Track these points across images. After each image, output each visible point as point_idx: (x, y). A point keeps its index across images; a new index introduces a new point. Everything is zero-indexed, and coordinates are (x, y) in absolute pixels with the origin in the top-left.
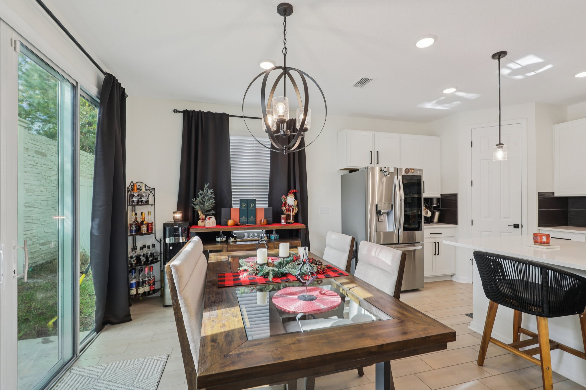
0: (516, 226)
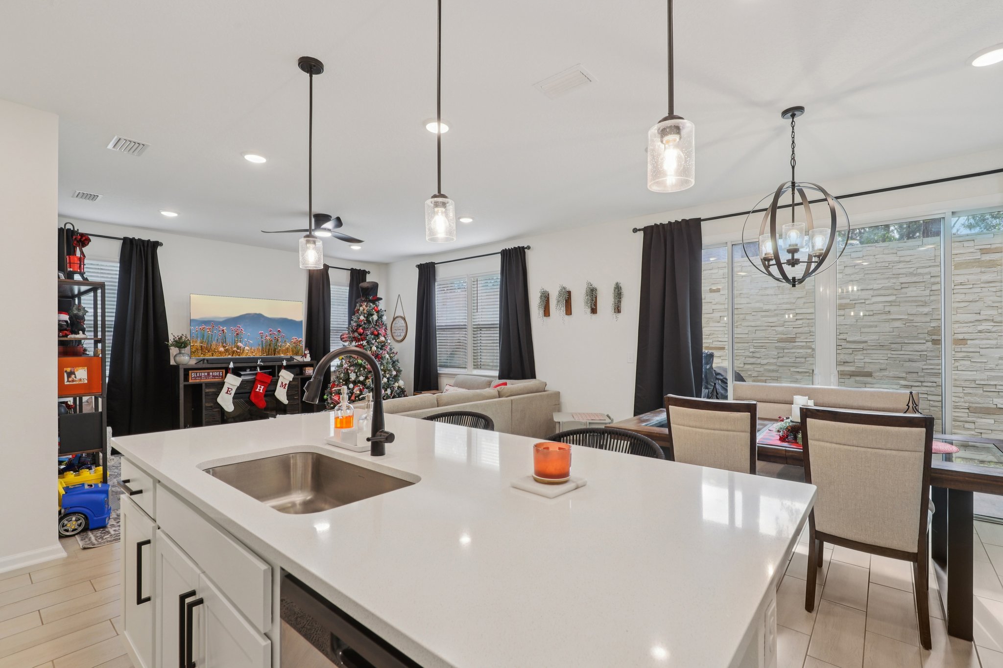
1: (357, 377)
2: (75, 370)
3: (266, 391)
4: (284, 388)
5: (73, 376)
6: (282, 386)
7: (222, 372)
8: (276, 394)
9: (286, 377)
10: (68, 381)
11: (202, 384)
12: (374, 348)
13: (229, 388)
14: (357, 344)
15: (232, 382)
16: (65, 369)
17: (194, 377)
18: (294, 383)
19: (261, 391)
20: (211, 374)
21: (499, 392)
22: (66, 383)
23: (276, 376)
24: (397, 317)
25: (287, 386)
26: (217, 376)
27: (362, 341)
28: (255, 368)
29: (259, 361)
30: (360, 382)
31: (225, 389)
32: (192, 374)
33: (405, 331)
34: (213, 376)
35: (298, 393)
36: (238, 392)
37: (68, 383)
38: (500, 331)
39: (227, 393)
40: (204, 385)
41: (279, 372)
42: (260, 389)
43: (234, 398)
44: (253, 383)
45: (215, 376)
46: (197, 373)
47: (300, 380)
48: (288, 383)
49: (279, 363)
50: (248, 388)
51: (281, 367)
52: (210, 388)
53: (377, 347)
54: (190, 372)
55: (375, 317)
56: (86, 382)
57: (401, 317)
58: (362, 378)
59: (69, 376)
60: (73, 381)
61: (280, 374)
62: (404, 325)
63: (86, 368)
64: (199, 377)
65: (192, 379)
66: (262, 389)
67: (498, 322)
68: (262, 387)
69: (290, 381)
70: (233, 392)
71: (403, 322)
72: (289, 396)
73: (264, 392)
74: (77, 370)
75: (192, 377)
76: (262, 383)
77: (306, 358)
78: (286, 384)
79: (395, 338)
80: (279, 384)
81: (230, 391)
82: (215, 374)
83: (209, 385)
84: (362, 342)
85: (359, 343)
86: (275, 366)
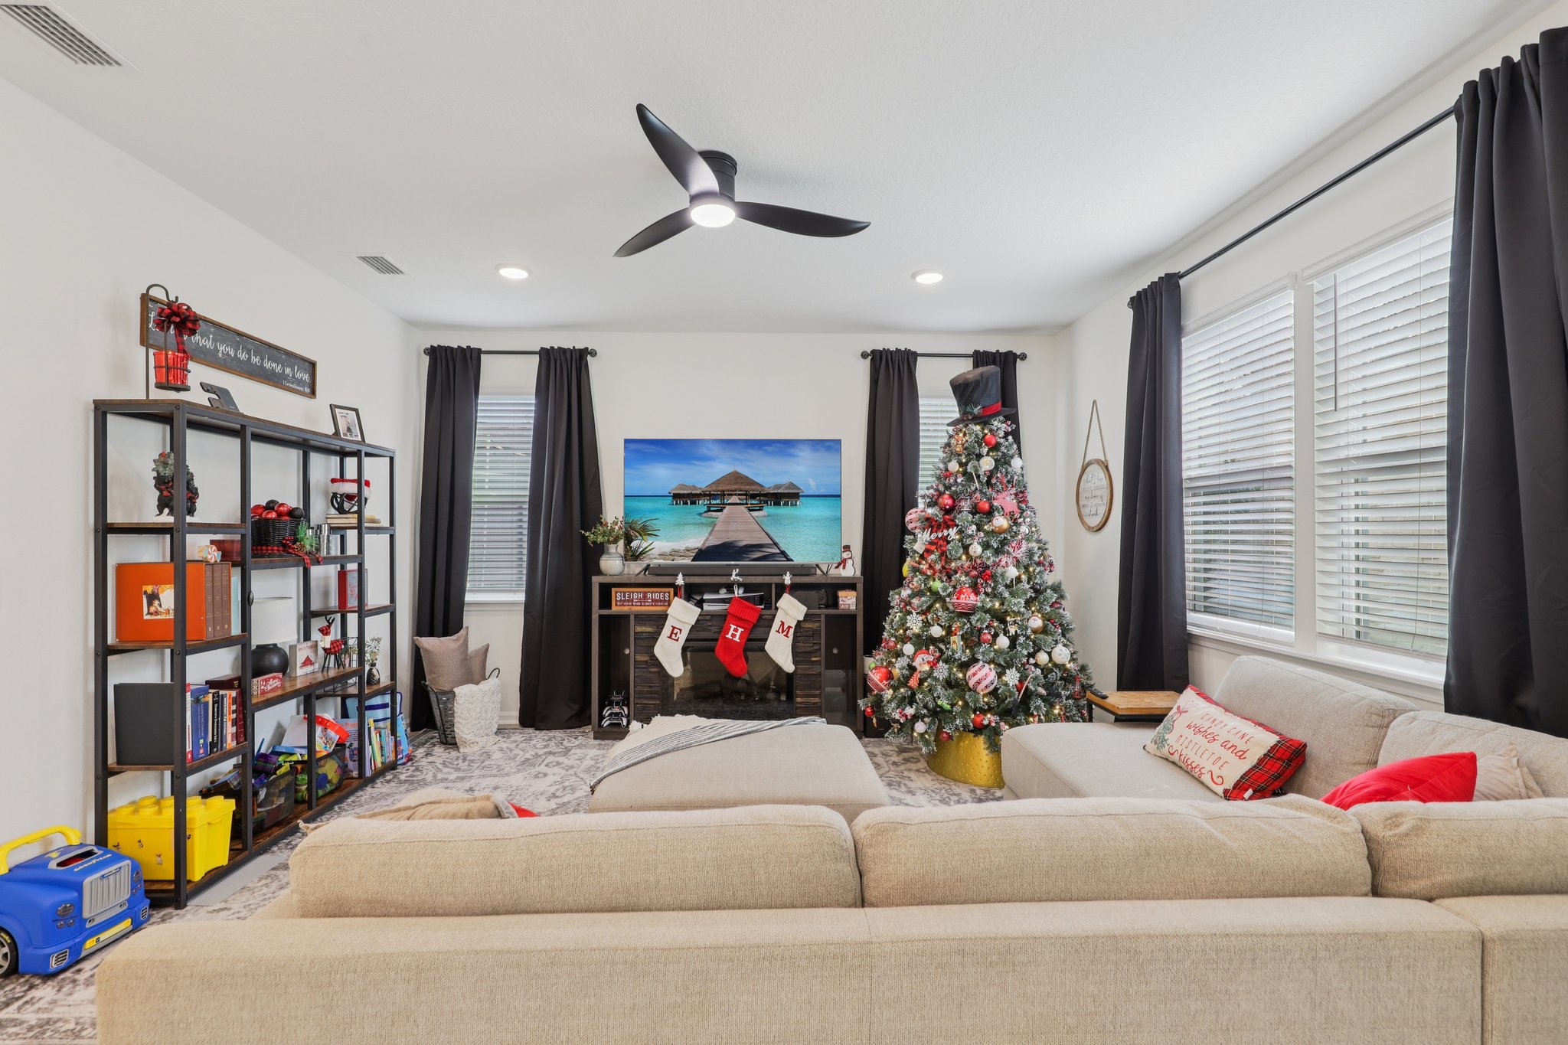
1: (927, 624)
2: (160, 590)
3: (749, 640)
4: (786, 636)
5: (156, 603)
6: (783, 632)
7: (669, 593)
8: (768, 647)
9: (790, 610)
11: (629, 615)
12: (976, 549)
13: (674, 628)
14: (933, 536)
15: (683, 614)
17: (621, 601)
18: (808, 625)
19: (737, 639)
20: (649, 595)
21: (1369, 839)
23: (773, 607)
24: (1090, 464)
25: (792, 631)
26: (661, 601)
27: (948, 528)
28: (730, 588)
29: (734, 573)
30: (933, 641)
31: (666, 630)
32: (617, 595)
33: (1106, 500)
34: (653, 601)
35: (820, 649)
36: (693, 636)
37: (149, 617)
38: (1452, 478)
39: (670, 637)
40: (632, 618)
41: (778, 597)
42: (735, 633)
43: (684, 649)
44: (722, 619)
45: (657, 601)
46: (625, 593)
47: (823, 619)
48: (793, 625)
49: (775, 580)
50: (714, 629)
51: (781, 589)
52: (645, 625)
53: (986, 546)
54: (614, 590)
55: (987, 464)
57: (1098, 462)
58: (936, 631)
59: (150, 604)
60: (157, 613)
61: (777, 605)
62: (1105, 483)
64: (628, 601)
65: (616, 605)
66: (738, 634)
67: (1443, 441)
68: (740, 630)
69: (799, 622)
70: (683, 637)
71: (1102, 474)
72: (797, 655)
73: (745, 641)
74: (163, 591)
75: (616, 600)
76: (740, 621)
77: (844, 568)
78: (789, 627)
79: (1087, 520)
80: (776, 625)
81: (676, 634)
82: (657, 596)
83: (641, 618)
84: (945, 533)
85: (940, 535)
86: (770, 585)
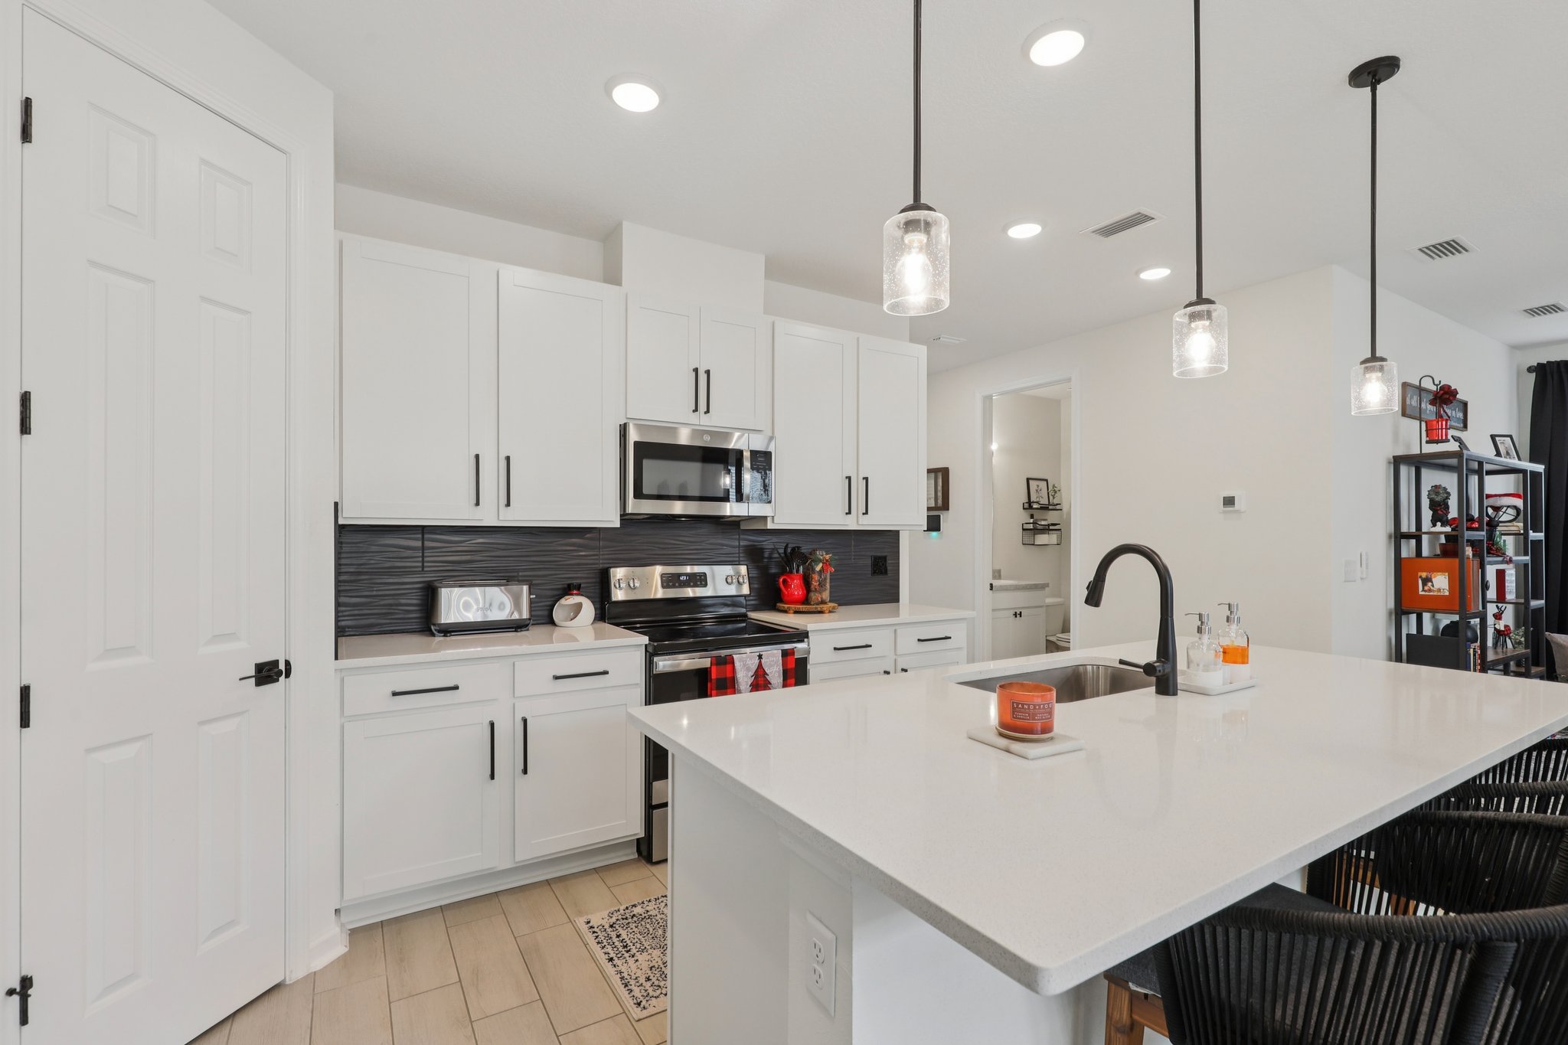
0: (267, 673)
2: (1433, 576)
5: (1430, 584)
10: (1423, 590)
16: (1420, 574)
22: (1420, 593)
37: (1423, 593)
56: (1447, 593)
59: (1424, 584)
60: (1432, 590)
63: (1447, 574)
74: (1435, 577)
